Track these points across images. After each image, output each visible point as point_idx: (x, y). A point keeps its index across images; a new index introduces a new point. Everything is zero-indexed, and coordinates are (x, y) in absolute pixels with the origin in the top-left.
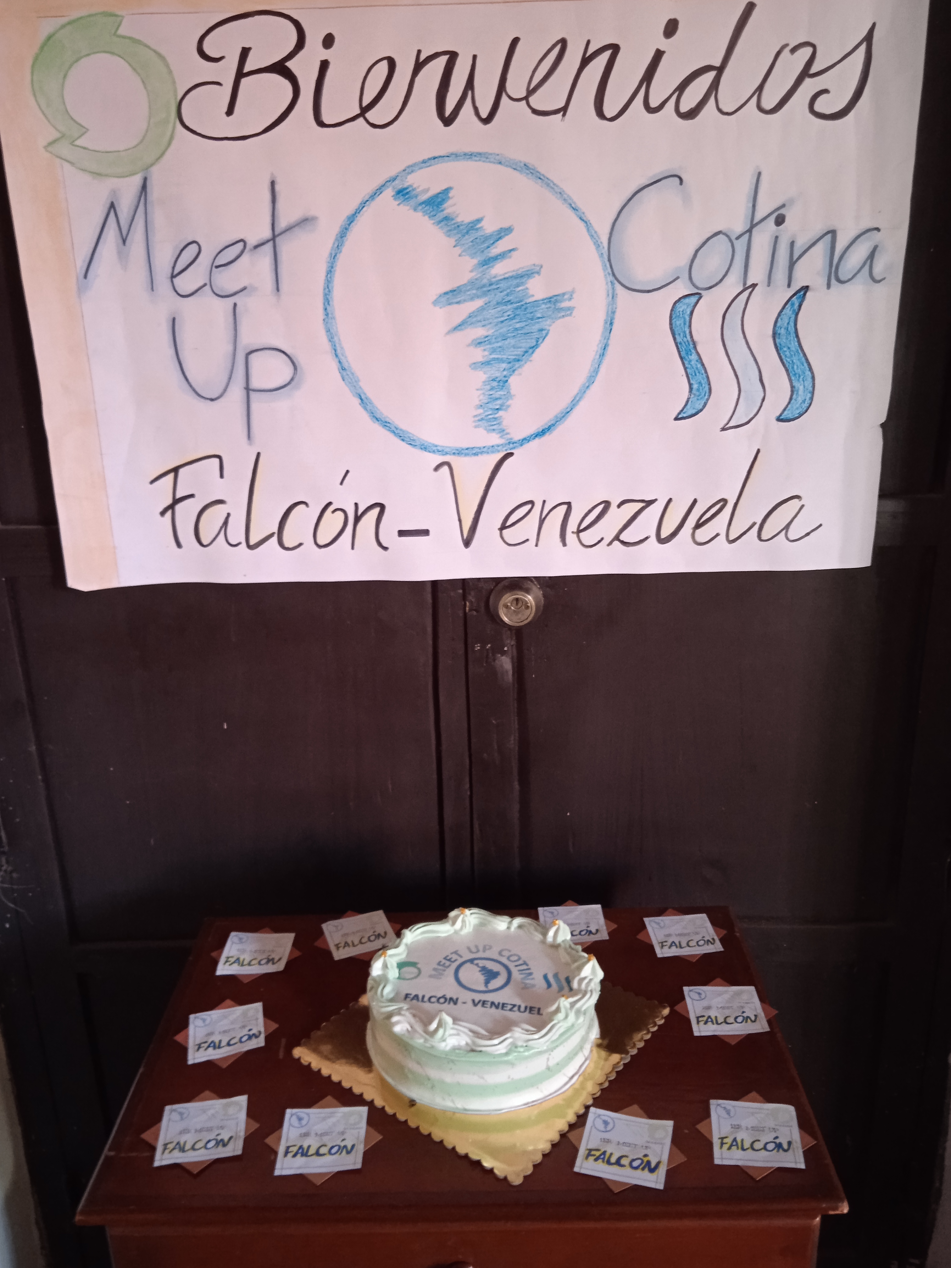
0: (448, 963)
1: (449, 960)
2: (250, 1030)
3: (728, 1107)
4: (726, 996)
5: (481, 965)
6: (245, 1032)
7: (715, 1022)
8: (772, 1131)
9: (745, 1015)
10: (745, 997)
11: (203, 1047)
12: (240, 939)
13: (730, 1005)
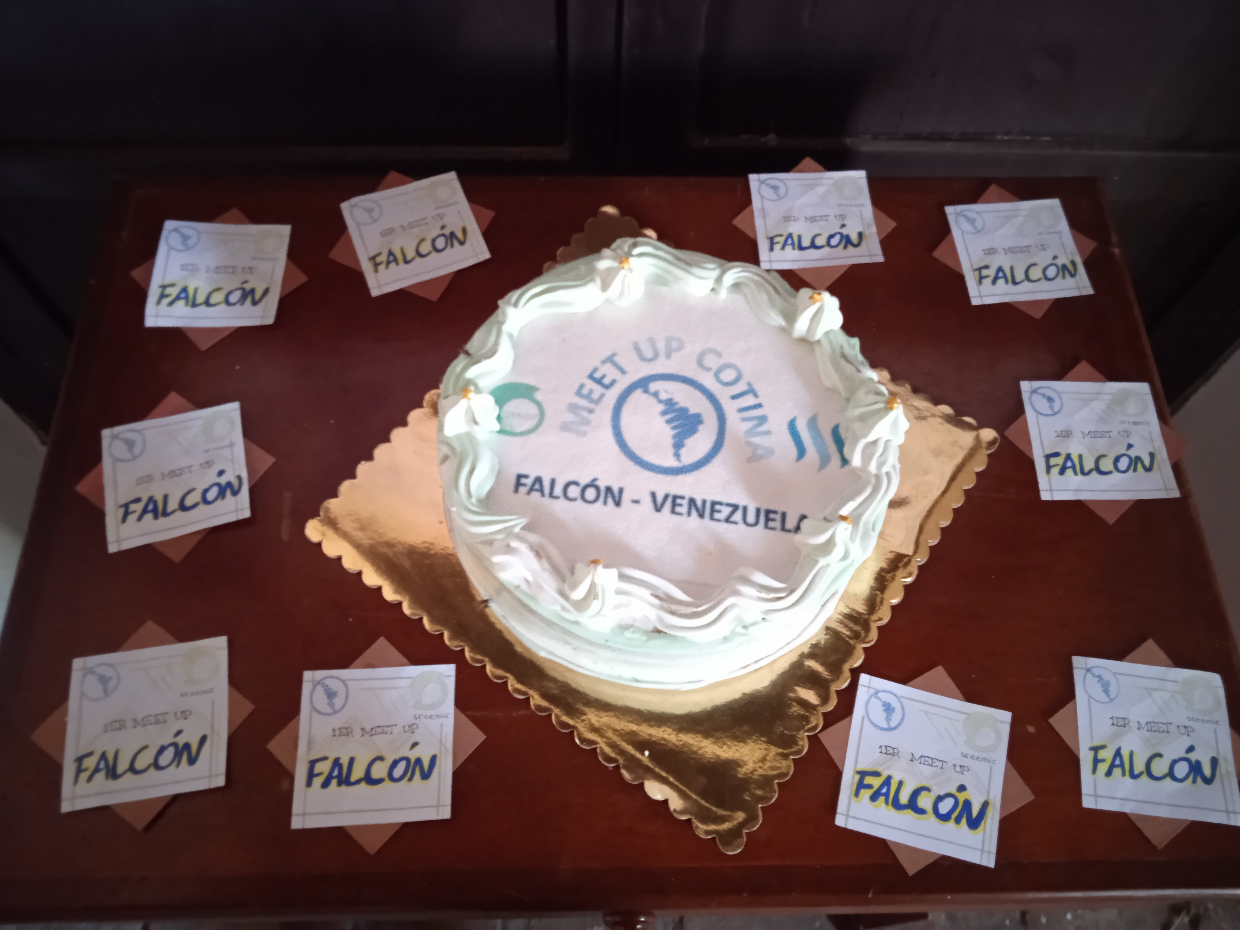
0: (598, 390)
1: (599, 381)
2: (221, 473)
3: (1107, 676)
4: (1099, 406)
5: (663, 396)
6: (211, 477)
7: (1078, 468)
8: (1183, 734)
9: (1133, 453)
10: (1132, 408)
11: (134, 512)
12: (185, 238)
13: (1106, 428)
